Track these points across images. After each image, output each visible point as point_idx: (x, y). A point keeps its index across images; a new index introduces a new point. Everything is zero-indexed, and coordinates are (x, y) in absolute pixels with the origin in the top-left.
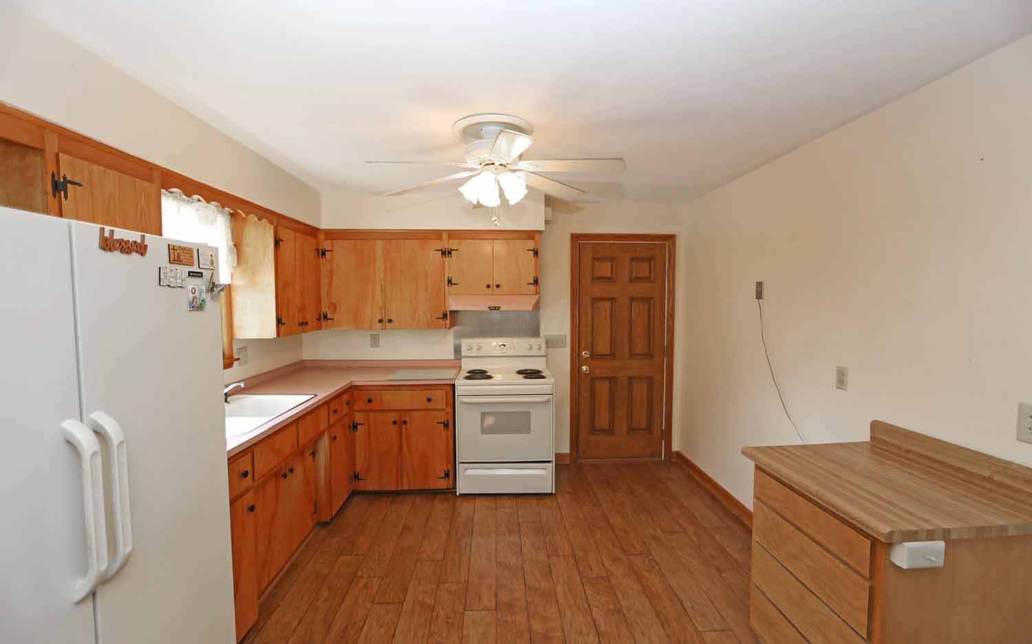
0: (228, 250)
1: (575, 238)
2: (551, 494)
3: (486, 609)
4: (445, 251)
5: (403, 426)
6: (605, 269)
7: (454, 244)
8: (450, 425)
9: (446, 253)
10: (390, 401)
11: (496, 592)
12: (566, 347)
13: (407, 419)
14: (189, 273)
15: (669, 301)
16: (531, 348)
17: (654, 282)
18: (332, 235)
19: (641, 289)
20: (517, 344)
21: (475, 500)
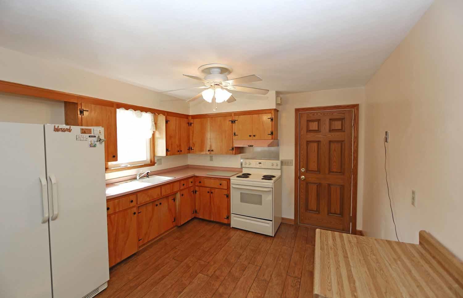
0: (152, 126)
1: (297, 110)
2: (272, 236)
3: (207, 275)
4: (233, 121)
5: (212, 194)
6: (314, 126)
7: (236, 118)
8: (228, 196)
9: (233, 122)
10: (208, 183)
11: (216, 270)
12: (292, 165)
13: (213, 191)
14: (89, 136)
15: (354, 142)
16: (273, 165)
17: (344, 132)
18: (194, 117)
19: (336, 136)
20: (267, 163)
21: (237, 231)
